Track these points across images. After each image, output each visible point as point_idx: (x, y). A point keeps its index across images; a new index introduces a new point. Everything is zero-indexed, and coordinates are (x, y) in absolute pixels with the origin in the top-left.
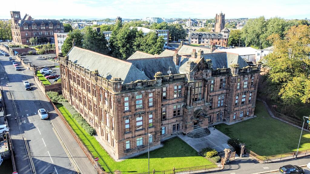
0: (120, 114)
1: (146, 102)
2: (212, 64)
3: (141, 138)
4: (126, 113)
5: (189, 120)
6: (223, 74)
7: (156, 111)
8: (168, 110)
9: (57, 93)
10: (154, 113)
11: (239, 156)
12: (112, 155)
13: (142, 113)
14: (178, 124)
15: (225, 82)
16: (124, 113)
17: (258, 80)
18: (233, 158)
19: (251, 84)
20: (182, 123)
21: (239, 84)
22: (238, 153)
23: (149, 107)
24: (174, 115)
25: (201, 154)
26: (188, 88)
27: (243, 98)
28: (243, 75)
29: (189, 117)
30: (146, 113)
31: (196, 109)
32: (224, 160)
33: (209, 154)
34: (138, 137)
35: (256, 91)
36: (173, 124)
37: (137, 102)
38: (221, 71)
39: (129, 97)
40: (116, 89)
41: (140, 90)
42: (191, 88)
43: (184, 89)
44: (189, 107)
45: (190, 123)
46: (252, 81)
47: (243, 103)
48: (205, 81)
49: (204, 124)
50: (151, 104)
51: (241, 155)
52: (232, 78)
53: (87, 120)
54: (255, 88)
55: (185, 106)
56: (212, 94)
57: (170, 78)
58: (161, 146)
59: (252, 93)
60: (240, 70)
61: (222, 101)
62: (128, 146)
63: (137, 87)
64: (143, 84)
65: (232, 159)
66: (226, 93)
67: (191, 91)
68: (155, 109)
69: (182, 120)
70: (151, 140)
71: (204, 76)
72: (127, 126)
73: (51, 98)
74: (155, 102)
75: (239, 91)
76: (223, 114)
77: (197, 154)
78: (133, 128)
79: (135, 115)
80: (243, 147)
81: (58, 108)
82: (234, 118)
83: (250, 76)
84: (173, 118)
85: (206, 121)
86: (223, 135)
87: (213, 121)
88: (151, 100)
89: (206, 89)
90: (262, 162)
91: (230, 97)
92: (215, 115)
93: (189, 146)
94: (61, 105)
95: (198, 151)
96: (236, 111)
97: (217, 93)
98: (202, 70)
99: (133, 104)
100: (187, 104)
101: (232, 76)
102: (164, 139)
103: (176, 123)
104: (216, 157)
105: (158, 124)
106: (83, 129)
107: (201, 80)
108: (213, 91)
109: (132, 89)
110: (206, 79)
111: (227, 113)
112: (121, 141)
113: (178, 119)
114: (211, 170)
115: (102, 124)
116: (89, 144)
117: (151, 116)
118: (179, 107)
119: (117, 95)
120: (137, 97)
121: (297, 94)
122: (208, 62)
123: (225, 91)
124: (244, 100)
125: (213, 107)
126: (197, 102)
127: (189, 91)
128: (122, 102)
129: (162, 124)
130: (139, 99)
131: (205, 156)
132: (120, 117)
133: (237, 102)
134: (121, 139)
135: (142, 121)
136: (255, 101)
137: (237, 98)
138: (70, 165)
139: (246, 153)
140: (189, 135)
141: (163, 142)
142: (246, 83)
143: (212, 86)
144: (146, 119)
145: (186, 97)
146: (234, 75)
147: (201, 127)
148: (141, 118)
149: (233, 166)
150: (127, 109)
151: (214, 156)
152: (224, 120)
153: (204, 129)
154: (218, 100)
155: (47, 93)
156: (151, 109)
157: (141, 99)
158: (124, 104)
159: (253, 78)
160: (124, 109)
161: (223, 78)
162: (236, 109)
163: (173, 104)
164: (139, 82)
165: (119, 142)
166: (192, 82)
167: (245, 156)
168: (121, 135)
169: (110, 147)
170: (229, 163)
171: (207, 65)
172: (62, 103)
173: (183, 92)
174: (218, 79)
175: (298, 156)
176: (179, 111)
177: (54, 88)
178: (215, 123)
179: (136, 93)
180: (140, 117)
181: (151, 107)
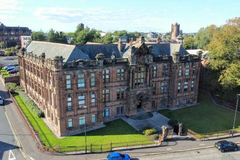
0: (61, 91)
1: (88, 81)
2: (153, 50)
3: (84, 117)
4: (68, 91)
5: (132, 102)
6: (166, 61)
7: (98, 90)
8: (111, 92)
9: (15, 84)
10: (96, 93)
11: (178, 135)
12: (55, 134)
13: (84, 92)
14: (122, 107)
15: (167, 69)
16: (66, 90)
17: (199, 68)
18: (171, 136)
19: (192, 73)
20: (125, 106)
21: (180, 71)
22: (176, 132)
23: (91, 87)
24: (118, 98)
25: (141, 132)
26: (130, 71)
27: (185, 85)
28: (185, 63)
29: (132, 100)
30: (88, 93)
31: (138, 92)
32: (162, 138)
33: (147, 132)
34: (81, 116)
35: (198, 79)
36: (116, 107)
37: (79, 81)
38: (163, 58)
39: (71, 75)
40: (57, 66)
41: (81, 68)
42: (133, 71)
43: (126, 72)
44: (131, 90)
45: (133, 106)
46: (194, 69)
47: (186, 90)
48: (147, 65)
49: (147, 108)
50: (93, 84)
51: (179, 133)
52: (174, 65)
53: (38, 104)
54: (197, 75)
55: (128, 90)
56: (155, 80)
57: (113, 61)
58: (104, 126)
59: (194, 80)
60: (181, 57)
61: (166, 88)
62: (70, 125)
63: (78, 66)
64: (84, 63)
65: (169, 137)
66: (169, 80)
67: (133, 74)
68: (97, 89)
69: (126, 104)
70: (93, 120)
71: (146, 61)
72: (69, 104)
73: (10, 88)
74: (97, 83)
75: (181, 78)
76: (167, 101)
77: (137, 133)
78: (76, 107)
79: (76, 93)
80: (180, 125)
81: (13, 96)
82: (178, 104)
83: (191, 64)
84: (117, 101)
85: (149, 105)
86: (165, 117)
87: (156, 106)
88: (93, 80)
89: (148, 73)
90: (199, 140)
91: (172, 83)
92: (159, 101)
93: (130, 126)
94: (17, 94)
95: (138, 130)
96: (179, 97)
97: (160, 79)
98: (144, 55)
99: (75, 82)
100: (129, 88)
101: (173, 63)
102: (108, 120)
103: (120, 106)
104: (155, 135)
105: (101, 104)
106: (32, 113)
107: (143, 65)
108: (156, 77)
109: (74, 67)
110: (148, 63)
111: (170, 99)
112: (63, 118)
113: (122, 102)
114: (148, 146)
115: (49, 105)
116: (36, 124)
117: (93, 96)
118: (122, 90)
119: (58, 71)
120: (79, 76)
121: (235, 79)
122: (149, 47)
123: (168, 78)
124: (186, 87)
125: (157, 93)
126: (140, 86)
127: (131, 74)
128: (63, 79)
129: (106, 106)
130: (81, 78)
131: (144, 134)
132: (61, 94)
133: (179, 88)
134: (63, 116)
135: (84, 100)
136: (197, 88)
137: (179, 84)
138: (14, 141)
139: (184, 132)
140: (132, 117)
141: (106, 123)
142: (188, 70)
143: (155, 72)
144: (88, 98)
145: (128, 81)
146: (175, 62)
147: (143, 110)
148: (83, 97)
149: (170, 143)
150: (69, 87)
151: (153, 133)
152: (168, 106)
153: (147, 113)
154: (161, 86)
155: (7, 84)
156: (93, 89)
157: (82, 78)
158: (65, 82)
159: (194, 66)
160: (66, 87)
161: (166, 65)
162: (178, 95)
163: (116, 86)
164: (80, 61)
165: (61, 119)
166: (133, 65)
167: (183, 135)
168: (63, 112)
169: (54, 126)
170: (166, 140)
171: (148, 50)
172: (19, 92)
173: (126, 75)
174: (160, 66)
175: (234, 135)
176: (122, 94)
177: (13, 80)
178: (159, 109)
179: (77, 72)
180: (82, 95)
181: (93, 86)
